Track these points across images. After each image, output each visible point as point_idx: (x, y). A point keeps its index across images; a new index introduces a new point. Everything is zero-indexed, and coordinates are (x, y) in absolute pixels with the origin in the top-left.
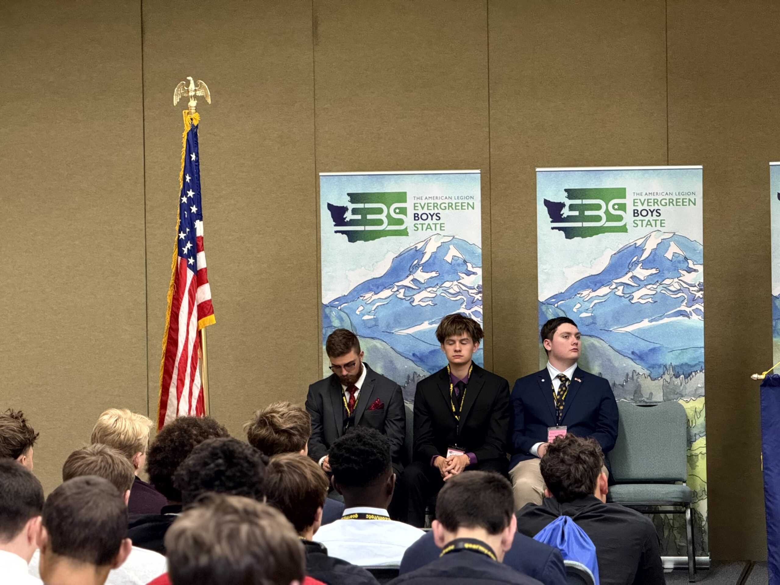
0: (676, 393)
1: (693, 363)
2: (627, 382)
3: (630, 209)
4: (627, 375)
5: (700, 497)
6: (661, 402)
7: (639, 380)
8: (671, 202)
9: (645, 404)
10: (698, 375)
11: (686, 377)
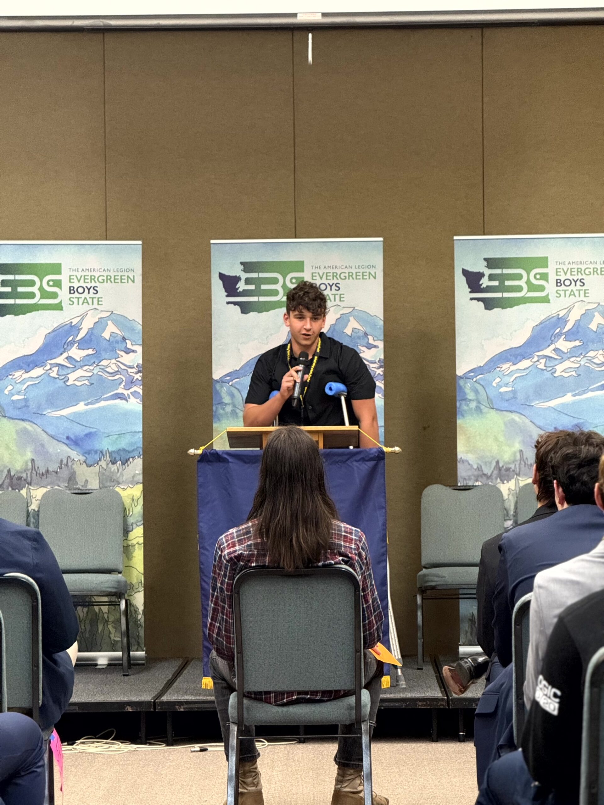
0: (113, 480)
1: (130, 449)
2: (61, 468)
3: (66, 285)
4: (62, 461)
5: (136, 589)
6: (97, 489)
7: (74, 466)
8: (109, 279)
9: (80, 492)
10: (135, 461)
11: (123, 464)
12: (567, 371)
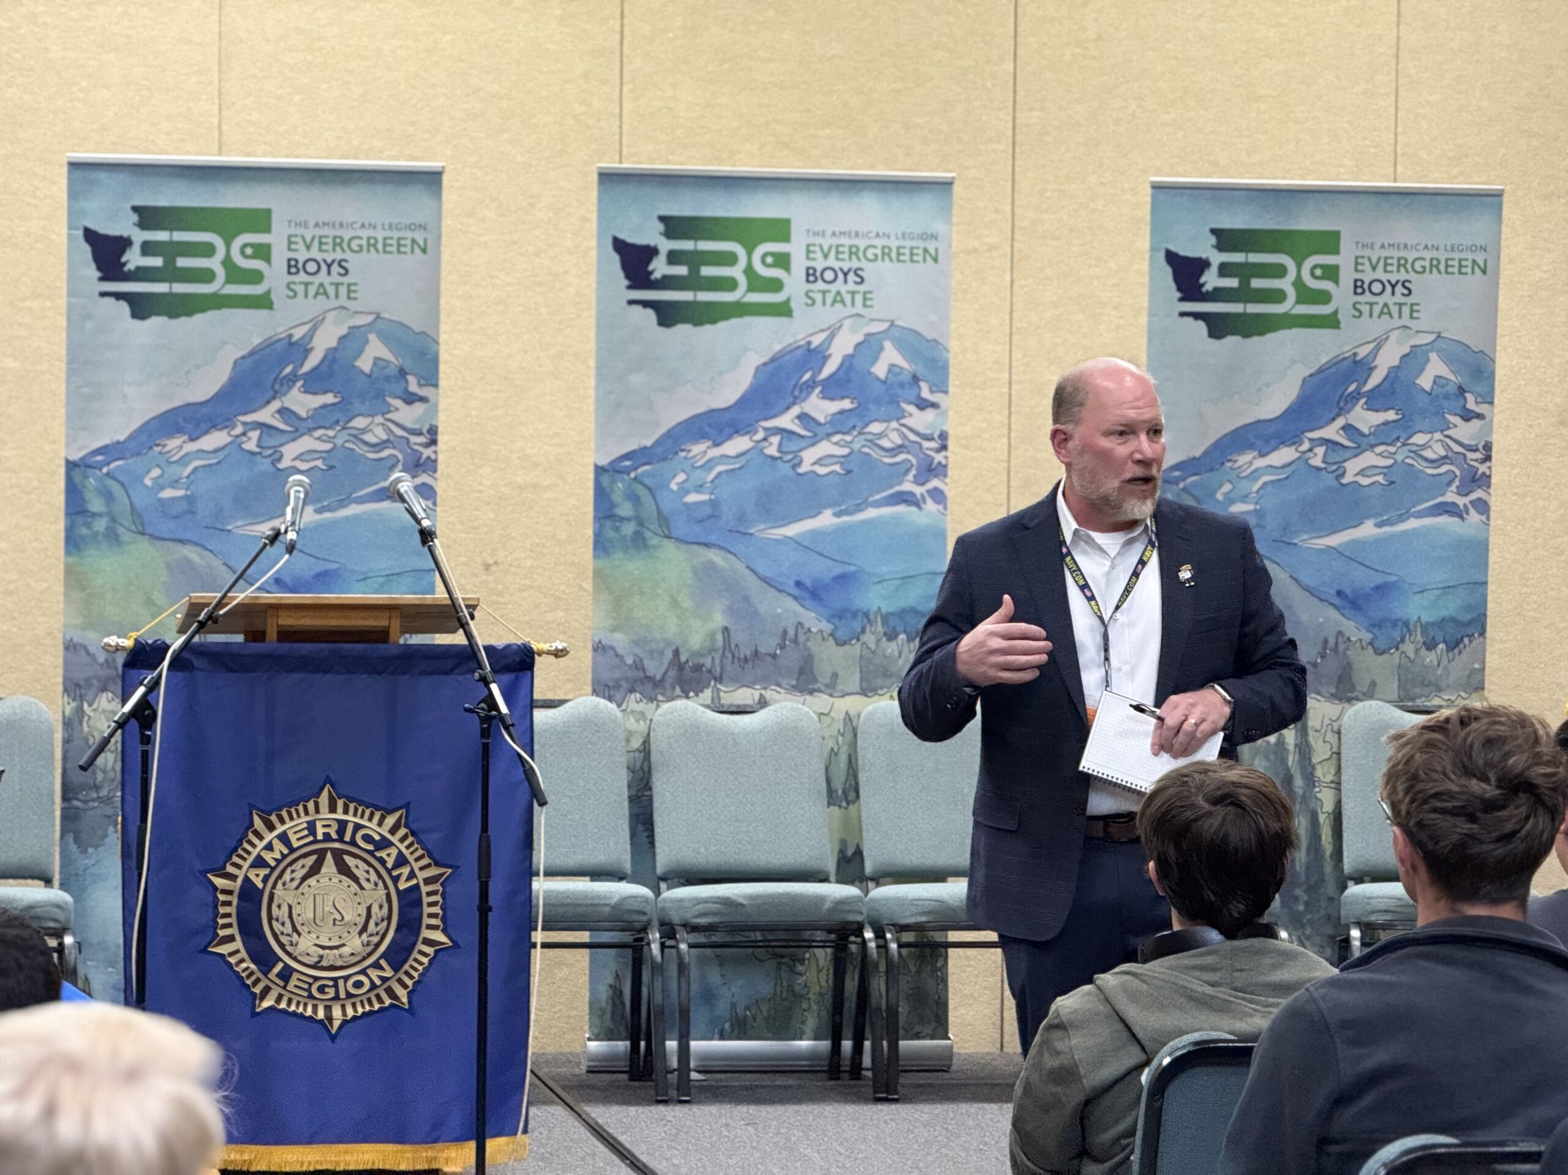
12: (825, 462)
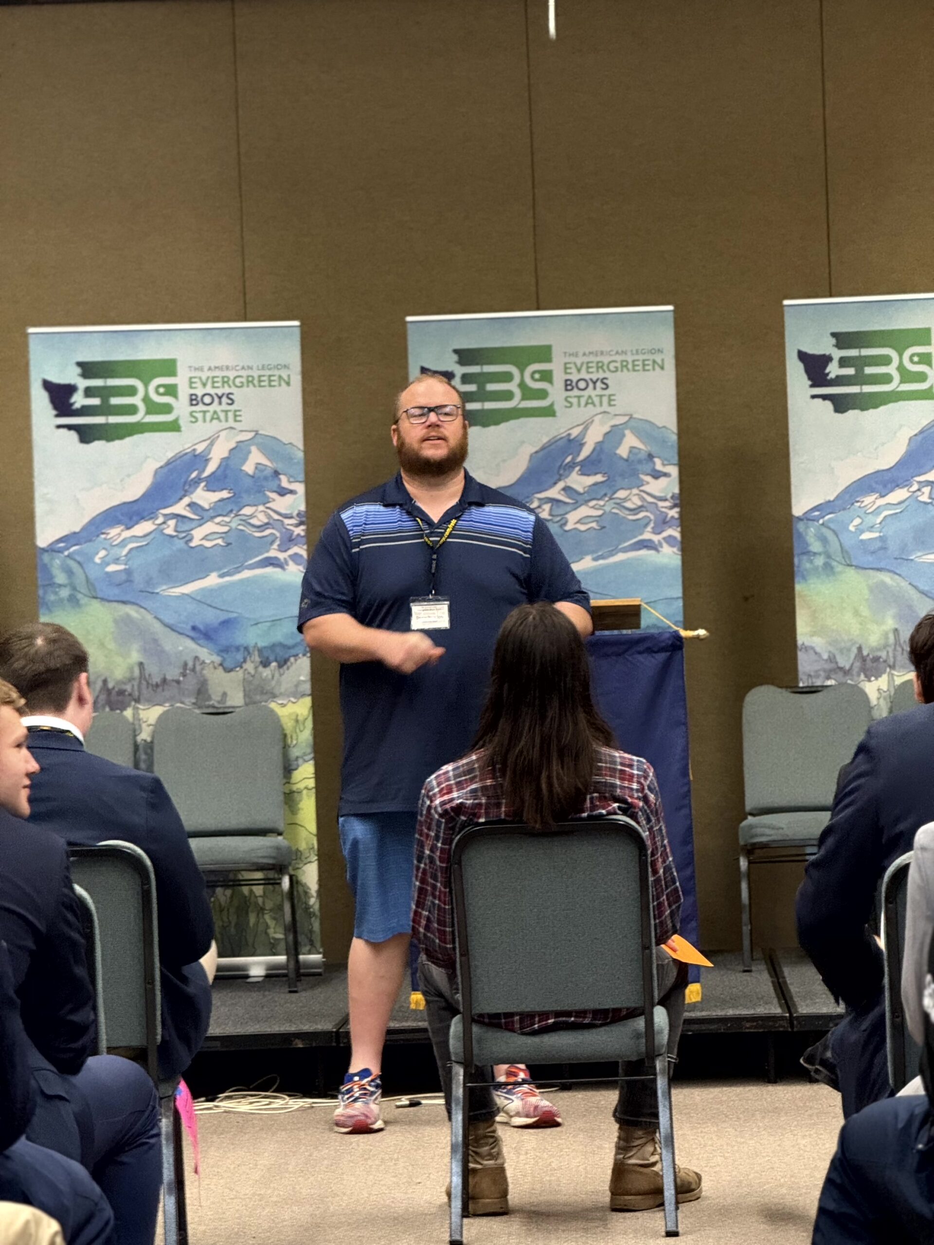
0: (265, 692)
1: (291, 642)
2: (184, 675)
3: (184, 392)
4: (186, 664)
6: (241, 707)
7: (204, 672)
8: (250, 381)
9: (214, 711)
10: (299, 661)
11: (280, 666)
